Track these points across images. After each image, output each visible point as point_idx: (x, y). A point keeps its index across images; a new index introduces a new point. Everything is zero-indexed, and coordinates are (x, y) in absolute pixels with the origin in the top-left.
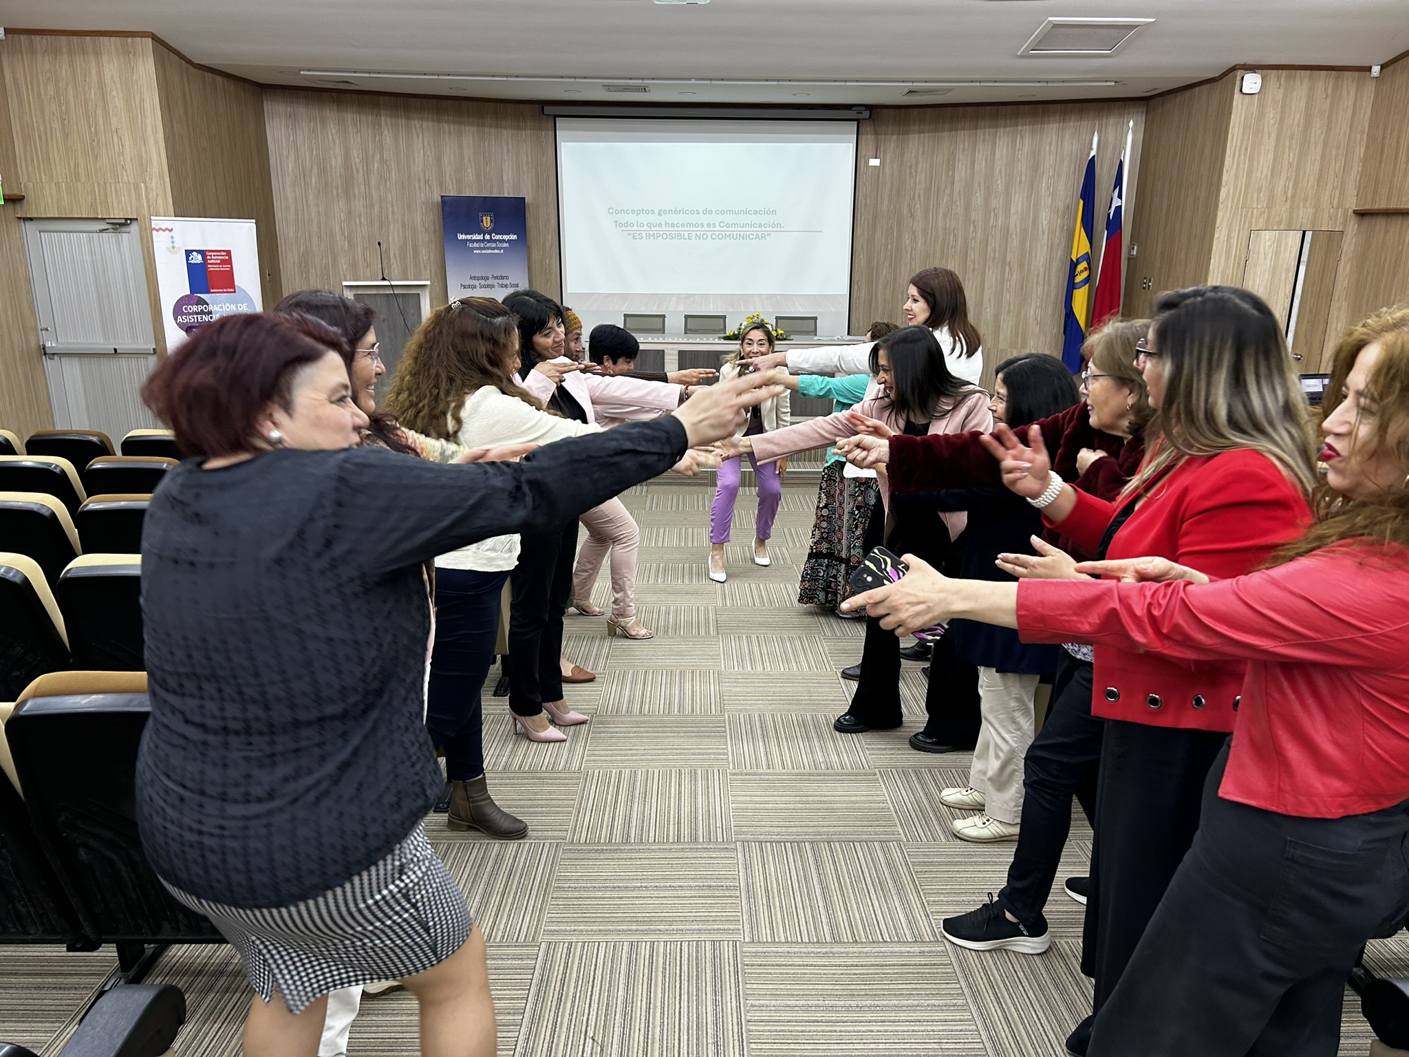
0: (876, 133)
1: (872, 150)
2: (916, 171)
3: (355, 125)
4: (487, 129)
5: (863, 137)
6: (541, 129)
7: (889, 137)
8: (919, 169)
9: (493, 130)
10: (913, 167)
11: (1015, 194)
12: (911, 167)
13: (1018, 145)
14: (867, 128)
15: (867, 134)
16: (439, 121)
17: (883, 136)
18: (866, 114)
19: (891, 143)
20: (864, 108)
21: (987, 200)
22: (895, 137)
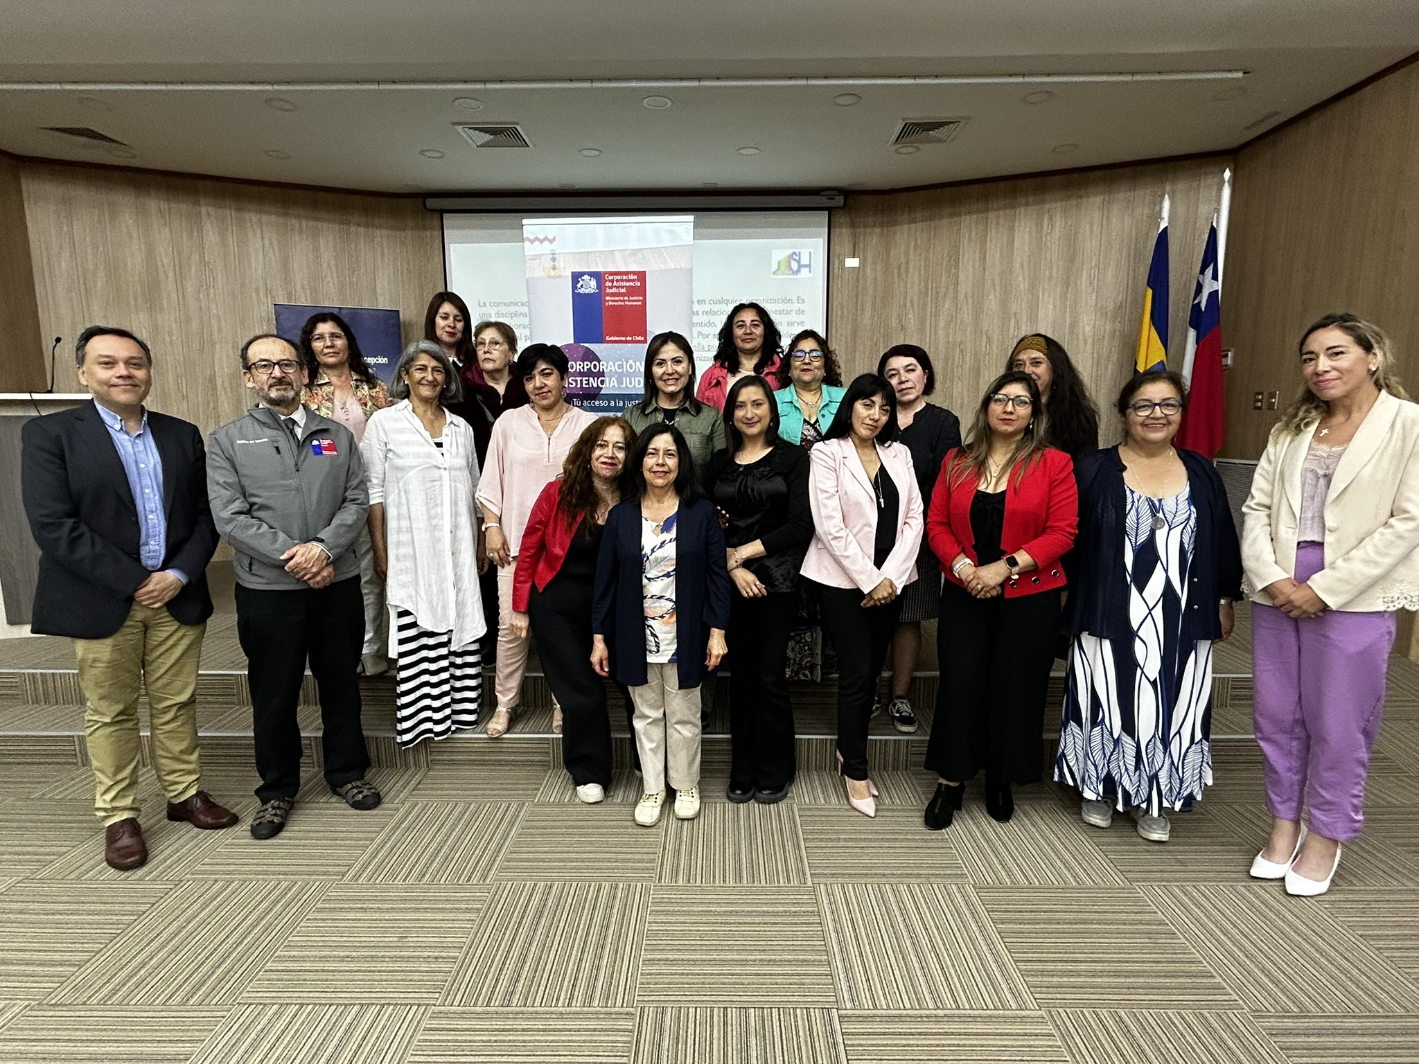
0: (853, 225)
1: (847, 246)
2: (907, 272)
3: (163, 216)
4: (353, 229)
5: (835, 231)
6: (424, 228)
7: (868, 230)
8: (911, 269)
9: (361, 230)
10: (903, 266)
11: (1043, 294)
12: (899, 268)
13: (1045, 228)
14: (841, 219)
15: (841, 227)
16: (285, 215)
17: (862, 230)
18: (840, 200)
19: (873, 238)
20: (836, 193)
21: (1004, 303)
22: (878, 230)
